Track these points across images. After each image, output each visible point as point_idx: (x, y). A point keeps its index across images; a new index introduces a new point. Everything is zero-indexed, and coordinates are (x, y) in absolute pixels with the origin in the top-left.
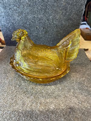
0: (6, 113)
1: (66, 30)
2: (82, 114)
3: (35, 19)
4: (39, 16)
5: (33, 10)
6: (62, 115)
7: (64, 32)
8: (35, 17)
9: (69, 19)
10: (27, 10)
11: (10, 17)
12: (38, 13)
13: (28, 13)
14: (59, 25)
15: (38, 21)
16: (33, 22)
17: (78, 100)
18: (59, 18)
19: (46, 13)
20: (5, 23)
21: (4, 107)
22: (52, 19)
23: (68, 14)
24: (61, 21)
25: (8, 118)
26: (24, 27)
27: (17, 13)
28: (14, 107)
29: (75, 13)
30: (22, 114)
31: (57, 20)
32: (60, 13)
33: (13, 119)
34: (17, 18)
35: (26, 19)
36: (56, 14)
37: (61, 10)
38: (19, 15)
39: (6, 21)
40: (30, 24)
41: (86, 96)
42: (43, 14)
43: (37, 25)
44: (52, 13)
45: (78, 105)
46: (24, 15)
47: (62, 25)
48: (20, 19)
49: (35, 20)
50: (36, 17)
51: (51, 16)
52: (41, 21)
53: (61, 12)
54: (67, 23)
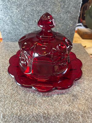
0: (7, 103)
1: (65, 23)
2: (86, 101)
3: (34, 11)
4: (38, 9)
5: (31, 2)
6: (66, 103)
7: (62, 26)
8: (33, 9)
9: (68, 12)
10: (26, 3)
11: (8, 10)
12: (37, 5)
13: (27, 5)
14: (57, 18)
15: (36, 14)
16: (31, 15)
17: (80, 88)
18: (57, 11)
19: (45, 6)
20: (3, 16)
21: (4, 97)
22: (51, 12)
23: (66, 6)
24: (60, 14)
25: (10, 108)
26: (22, 20)
27: (15, 5)
28: (16, 97)
29: (73, 6)
30: (25, 103)
31: (56, 12)
32: (58, 6)
33: (16, 108)
34: (15, 11)
35: (25, 11)
36: (54, 7)
37: (59, 2)
38: (17, 7)
39: (4, 14)
40: (28, 18)
41: (87, 85)
42: (42, 6)
43: (35, 18)
44: (50, 5)
45: (81, 93)
46: (23, 7)
47: (60, 18)
48: (19, 11)
49: (33, 13)
50: (35, 10)
51: (50, 9)
52: (40, 14)
53: (60, 5)
54: (65, 16)
